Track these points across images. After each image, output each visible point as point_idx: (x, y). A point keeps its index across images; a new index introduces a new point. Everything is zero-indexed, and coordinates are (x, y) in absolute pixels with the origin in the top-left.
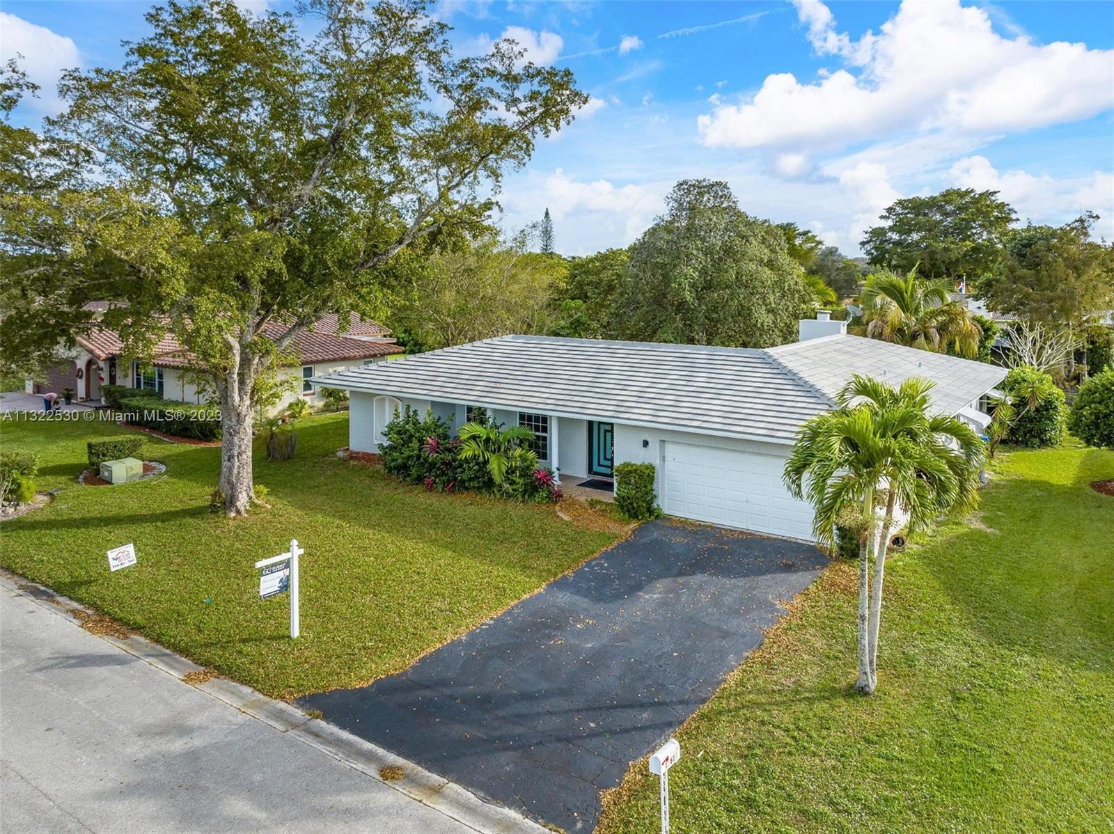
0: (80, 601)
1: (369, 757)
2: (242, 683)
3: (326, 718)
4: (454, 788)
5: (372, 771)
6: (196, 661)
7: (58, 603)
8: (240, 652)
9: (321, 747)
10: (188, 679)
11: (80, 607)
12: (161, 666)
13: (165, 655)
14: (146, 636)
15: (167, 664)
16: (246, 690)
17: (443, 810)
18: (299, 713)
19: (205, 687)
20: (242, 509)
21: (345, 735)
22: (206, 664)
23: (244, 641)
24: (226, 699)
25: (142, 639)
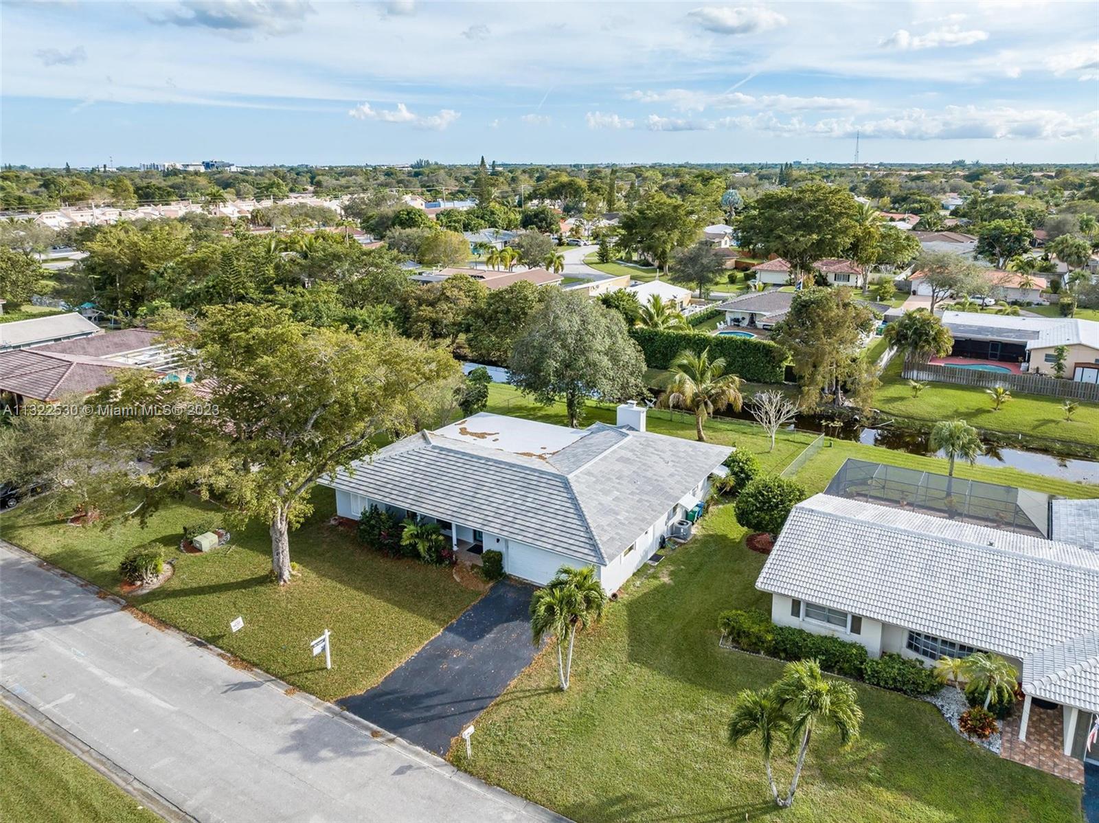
0: (221, 648)
1: (367, 728)
2: (310, 694)
3: (348, 710)
4: (399, 740)
5: (368, 733)
6: (288, 683)
7: (211, 650)
8: (306, 678)
9: (348, 724)
10: (287, 692)
11: (223, 652)
12: (273, 686)
13: (273, 680)
14: (261, 669)
15: (276, 685)
16: (313, 697)
17: (394, 748)
18: (337, 708)
19: (295, 696)
20: (287, 580)
21: (357, 718)
22: (293, 684)
23: (307, 672)
24: (306, 703)
25: (259, 671)
